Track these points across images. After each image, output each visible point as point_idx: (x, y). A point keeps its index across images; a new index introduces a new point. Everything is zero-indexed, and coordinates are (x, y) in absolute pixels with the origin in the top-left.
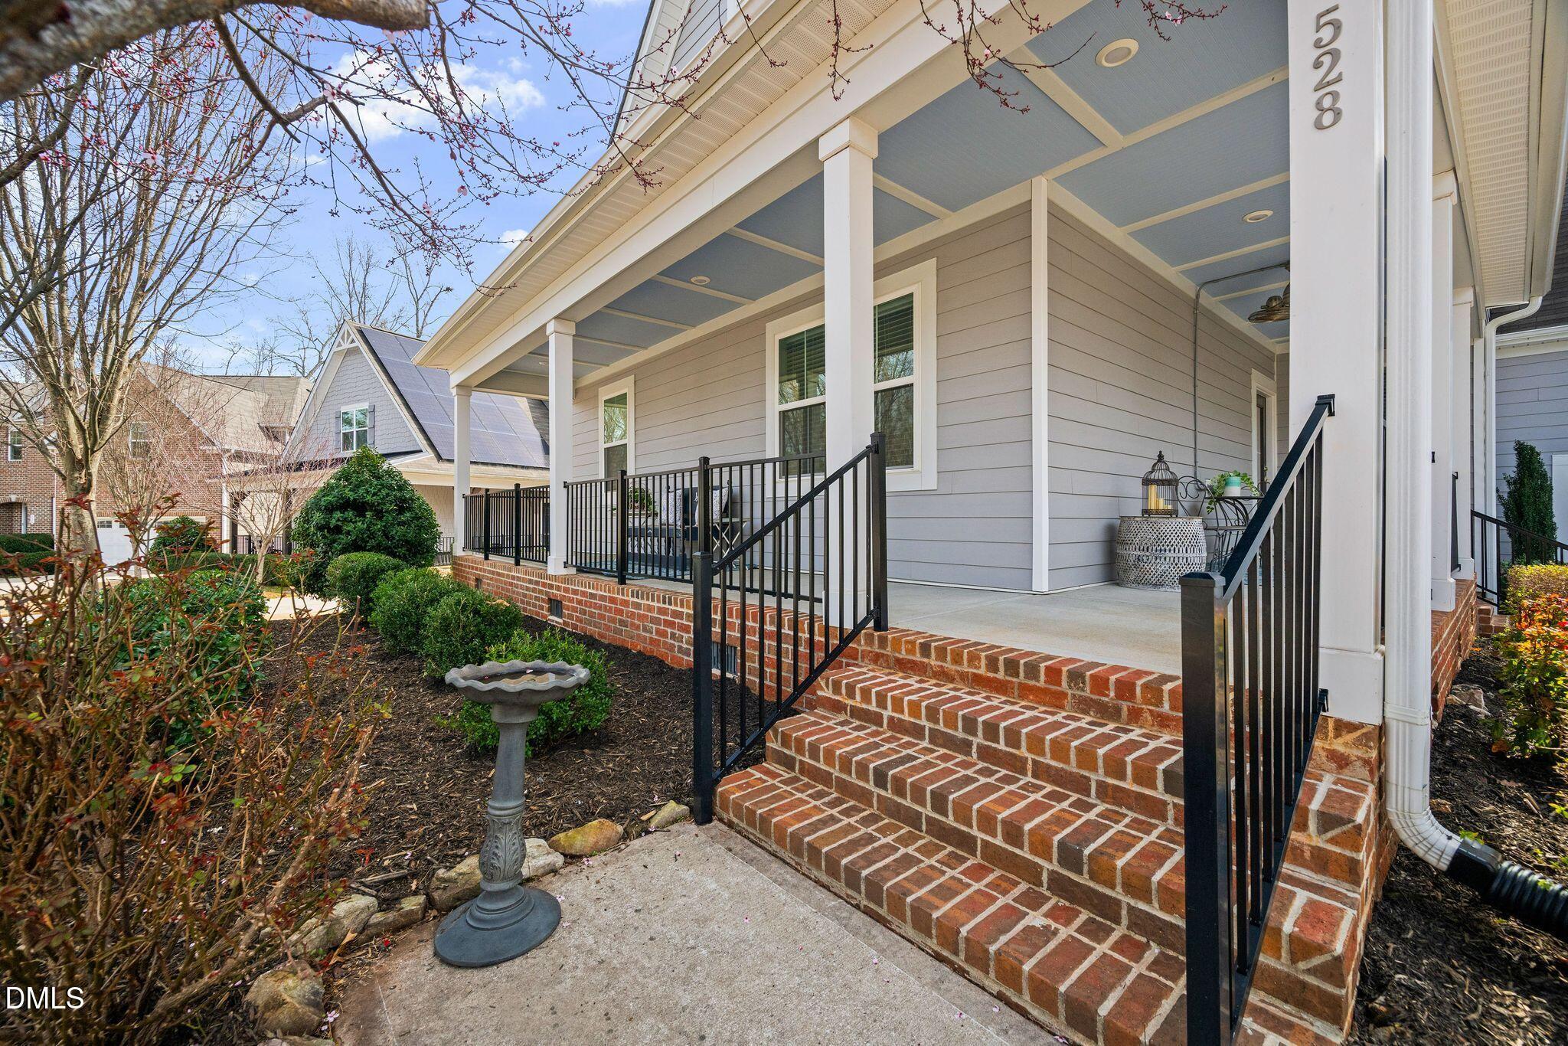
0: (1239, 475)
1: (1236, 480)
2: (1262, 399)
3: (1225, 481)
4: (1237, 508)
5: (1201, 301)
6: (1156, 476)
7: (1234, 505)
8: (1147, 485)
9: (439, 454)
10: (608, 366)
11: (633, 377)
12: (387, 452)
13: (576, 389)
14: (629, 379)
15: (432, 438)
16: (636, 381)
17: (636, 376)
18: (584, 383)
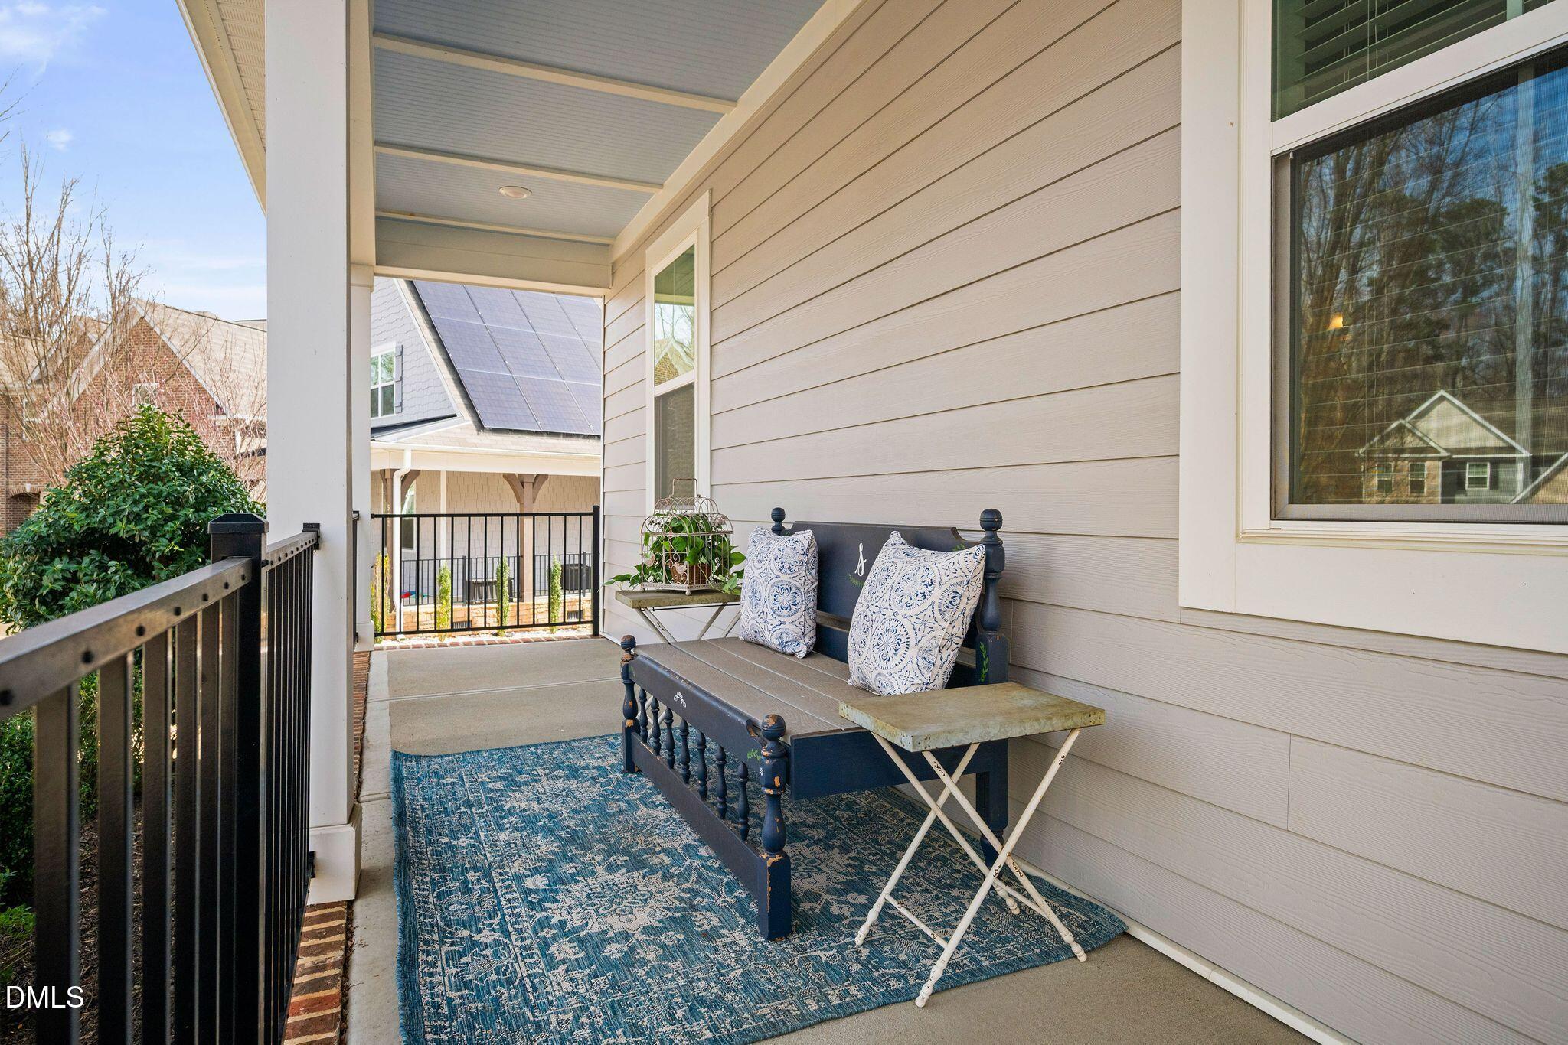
9: (479, 421)
10: (661, 186)
11: (707, 194)
12: (415, 420)
13: (614, 265)
14: (703, 201)
15: (472, 395)
16: (712, 208)
17: (711, 194)
18: (624, 245)
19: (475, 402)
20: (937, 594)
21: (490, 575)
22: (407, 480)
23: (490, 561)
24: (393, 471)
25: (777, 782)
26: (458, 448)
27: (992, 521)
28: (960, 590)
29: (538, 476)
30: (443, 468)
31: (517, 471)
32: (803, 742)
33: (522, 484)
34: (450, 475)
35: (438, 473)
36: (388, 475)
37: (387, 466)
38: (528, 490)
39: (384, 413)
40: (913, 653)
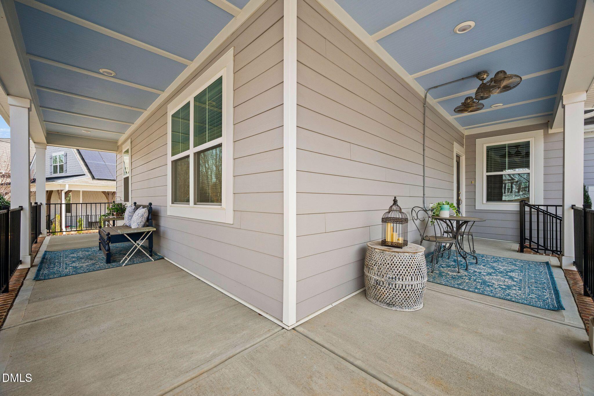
0: (448, 204)
1: (447, 207)
2: (458, 157)
3: (440, 207)
4: (447, 225)
5: (427, 100)
6: (392, 215)
7: (446, 222)
8: (385, 222)
9: (93, 176)
10: (124, 134)
11: (130, 139)
12: (71, 175)
13: (118, 146)
14: (129, 141)
15: (91, 169)
16: (131, 142)
17: (131, 139)
18: (119, 143)
19: (92, 171)
20: (140, 215)
21: (97, 220)
22: (67, 193)
23: (97, 216)
24: (62, 191)
25: (108, 241)
26: (85, 184)
27: (151, 204)
28: (143, 214)
29: (114, 192)
30: (81, 190)
31: (106, 191)
32: (111, 236)
33: (108, 194)
34: (83, 192)
35: (80, 191)
36: (60, 192)
37: (59, 189)
38: (110, 196)
39: (60, 173)
40: (136, 223)
